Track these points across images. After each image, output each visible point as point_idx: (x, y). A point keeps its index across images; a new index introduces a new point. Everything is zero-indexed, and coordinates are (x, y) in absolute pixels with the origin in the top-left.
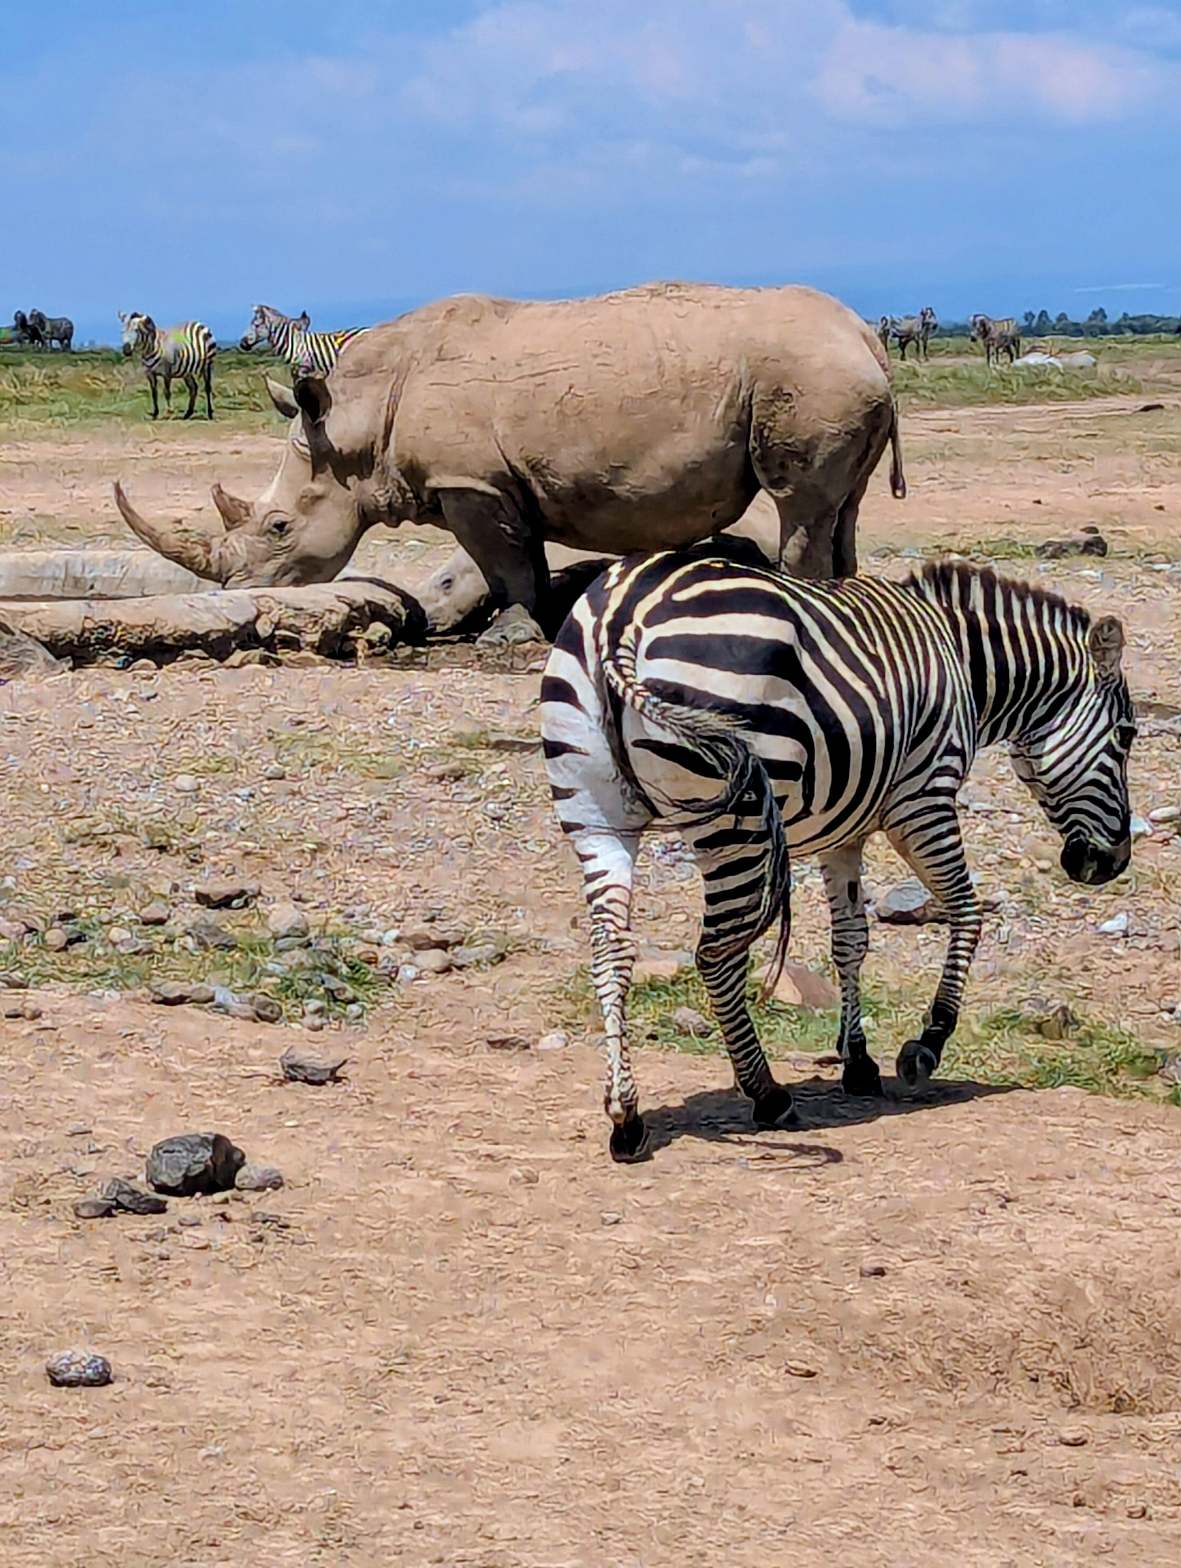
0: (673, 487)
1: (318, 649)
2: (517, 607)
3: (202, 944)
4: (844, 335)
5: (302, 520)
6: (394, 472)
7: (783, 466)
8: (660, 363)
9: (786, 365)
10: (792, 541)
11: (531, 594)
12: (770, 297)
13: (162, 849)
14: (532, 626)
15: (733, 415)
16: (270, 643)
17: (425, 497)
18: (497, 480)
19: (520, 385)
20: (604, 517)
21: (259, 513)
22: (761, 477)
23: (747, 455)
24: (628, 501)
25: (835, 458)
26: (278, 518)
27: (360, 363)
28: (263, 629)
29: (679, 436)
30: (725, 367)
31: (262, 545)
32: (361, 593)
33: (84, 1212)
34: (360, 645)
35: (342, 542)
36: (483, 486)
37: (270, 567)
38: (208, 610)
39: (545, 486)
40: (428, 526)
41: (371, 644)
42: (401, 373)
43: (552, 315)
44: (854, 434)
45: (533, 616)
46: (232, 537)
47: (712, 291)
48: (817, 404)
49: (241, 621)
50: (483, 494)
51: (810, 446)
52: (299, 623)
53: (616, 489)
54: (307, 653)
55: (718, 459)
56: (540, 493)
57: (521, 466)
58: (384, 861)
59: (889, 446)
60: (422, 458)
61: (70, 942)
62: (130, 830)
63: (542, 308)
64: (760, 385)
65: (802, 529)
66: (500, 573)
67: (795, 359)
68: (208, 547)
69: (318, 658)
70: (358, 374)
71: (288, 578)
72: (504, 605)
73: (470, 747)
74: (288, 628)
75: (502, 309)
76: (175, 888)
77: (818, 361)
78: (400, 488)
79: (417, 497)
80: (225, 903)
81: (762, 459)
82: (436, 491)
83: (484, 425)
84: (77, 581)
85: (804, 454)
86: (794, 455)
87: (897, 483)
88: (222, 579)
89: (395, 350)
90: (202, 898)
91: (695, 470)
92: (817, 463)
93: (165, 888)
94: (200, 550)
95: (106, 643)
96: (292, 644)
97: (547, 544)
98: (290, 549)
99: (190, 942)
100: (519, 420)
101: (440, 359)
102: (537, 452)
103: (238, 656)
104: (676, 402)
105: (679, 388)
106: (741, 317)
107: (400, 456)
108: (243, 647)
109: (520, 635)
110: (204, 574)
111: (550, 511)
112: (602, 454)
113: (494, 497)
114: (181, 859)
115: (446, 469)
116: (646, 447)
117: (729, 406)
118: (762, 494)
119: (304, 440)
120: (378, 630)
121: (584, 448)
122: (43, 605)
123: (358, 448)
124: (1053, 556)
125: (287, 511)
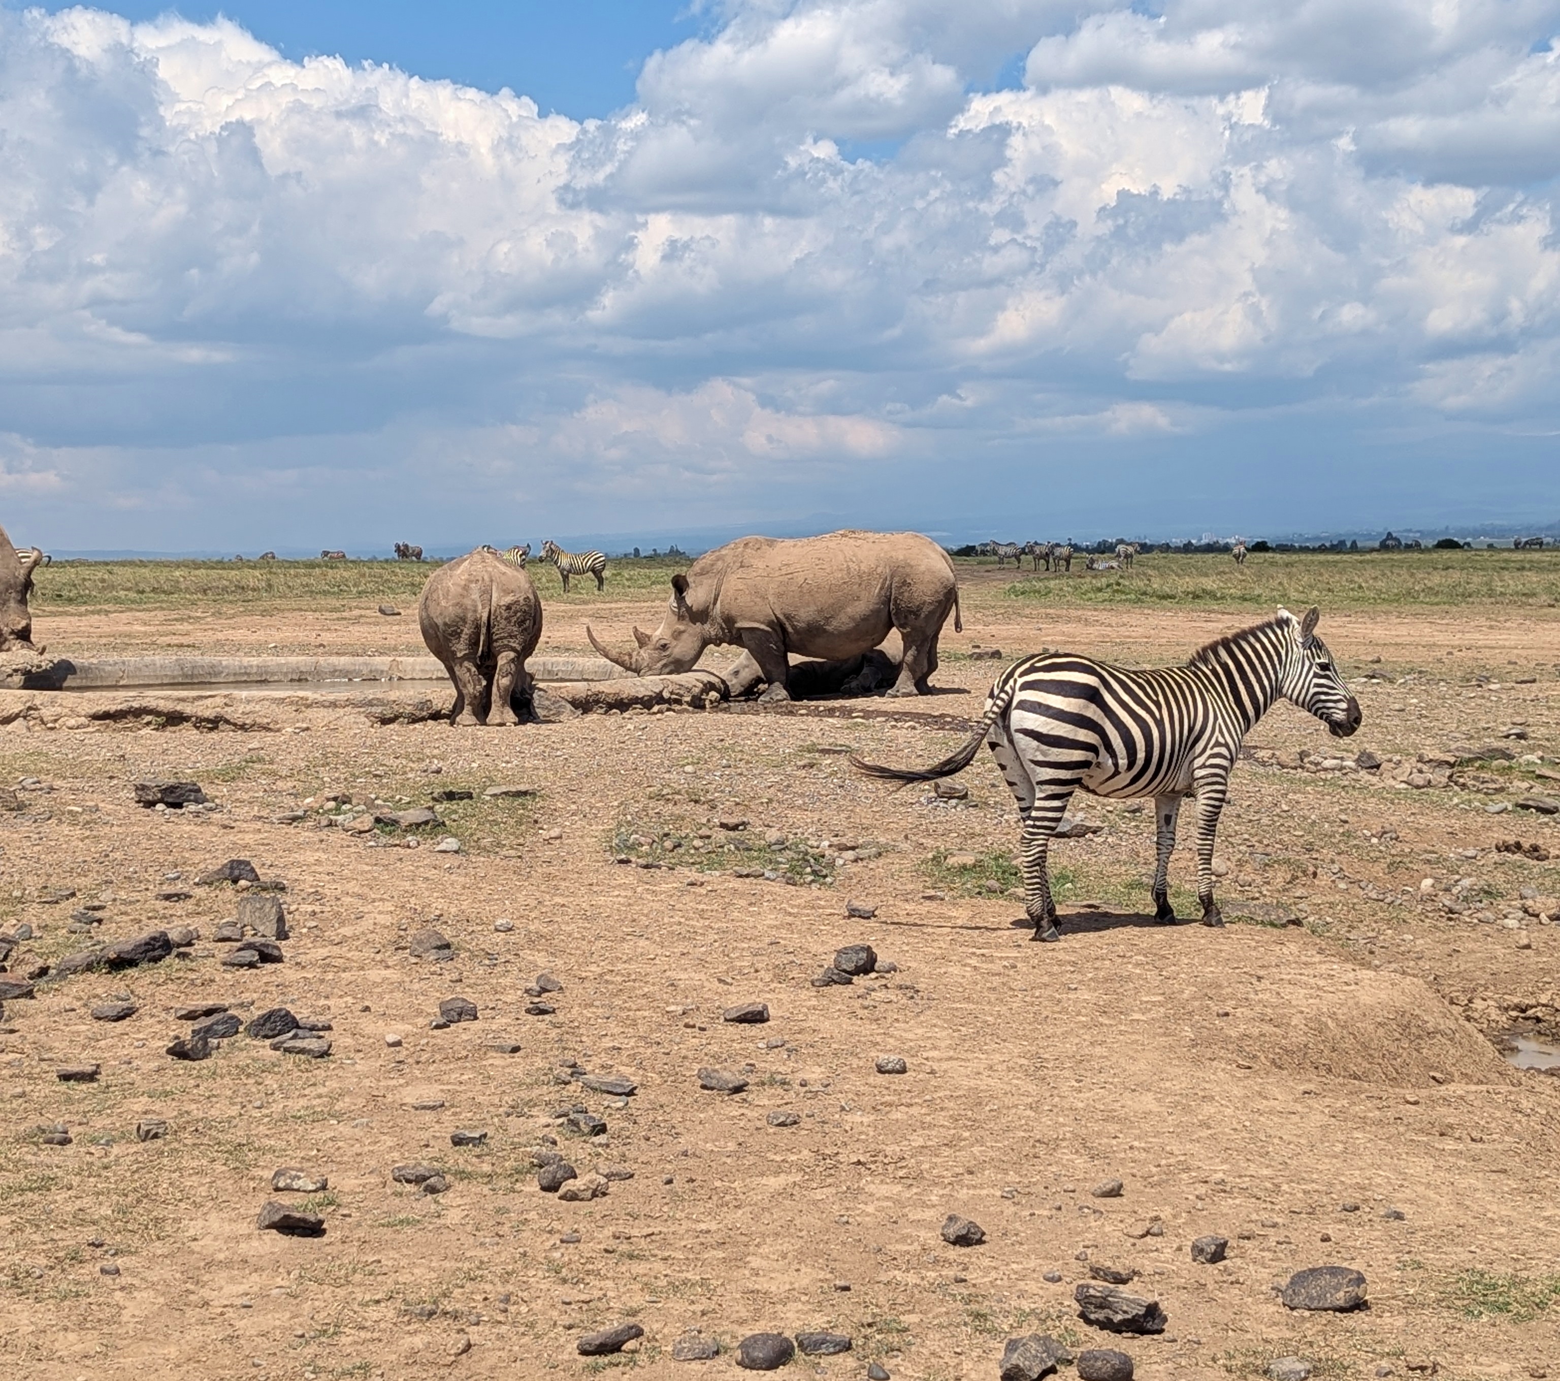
0: (854, 628)
1: (689, 704)
2: (777, 684)
3: (737, 848)
4: (933, 555)
5: (674, 643)
6: (720, 620)
7: (906, 617)
8: (848, 568)
9: (908, 570)
10: (910, 653)
11: (783, 678)
12: (899, 537)
13: (696, 802)
14: (784, 693)
15: (883, 593)
16: (668, 701)
17: (734, 632)
18: (770, 624)
19: (781, 579)
20: (821, 641)
21: (655, 639)
22: (895, 622)
23: (889, 613)
24: (832, 634)
25: (931, 613)
26: (663, 642)
27: (702, 569)
28: (666, 695)
29: (857, 603)
30: (879, 570)
31: (656, 654)
32: (706, 678)
33: (817, 984)
34: (707, 702)
35: (693, 653)
36: (763, 627)
37: (659, 665)
38: (642, 685)
39: (794, 627)
40: (734, 646)
41: (711, 701)
42: (722, 573)
43: (795, 546)
44: (940, 602)
45: (785, 688)
46: (642, 652)
47: (870, 535)
48: (921, 587)
49: (657, 691)
50: (762, 630)
51: (919, 608)
52: (682, 692)
53: (827, 627)
54: (685, 706)
55: (876, 613)
56: (790, 630)
57: (781, 617)
58: (799, 807)
59: (954, 608)
60: (733, 613)
61: (675, 847)
62: (678, 793)
63: (789, 542)
64: (896, 579)
65: (914, 648)
66: (768, 667)
67: (912, 567)
68: (630, 655)
69: (691, 709)
70: (701, 574)
71: (667, 670)
72: (770, 682)
73: (809, 752)
74: (677, 694)
75: (771, 544)
76: (709, 821)
77: (922, 568)
78: (722, 628)
79: (730, 632)
80: (735, 828)
81: (896, 614)
82: (739, 629)
83: (764, 598)
84: (549, 672)
85: (916, 614)
86: (911, 612)
87: (958, 626)
88: (637, 671)
89: (720, 563)
90: (723, 825)
91: (865, 619)
92: (923, 616)
93: (704, 821)
94: (627, 658)
95: (597, 702)
96: (678, 702)
97: (789, 654)
98: (669, 656)
99: (732, 847)
100: (779, 595)
101: (742, 566)
102: (790, 610)
103: (656, 708)
104: (855, 587)
105: (858, 580)
106: (886, 547)
107: (722, 613)
108: (658, 704)
109: (779, 697)
110: (628, 669)
111: (794, 637)
112: (820, 611)
113: (767, 632)
114: (706, 806)
115: (744, 618)
116: (842, 608)
117: (881, 589)
118: (894, 630)
119: (675, 605)
120: (714, 695)
121: (813, 608)
122: (568, 684)
123: (701, 608)
124: (976, 659)
125: (667, 639)
